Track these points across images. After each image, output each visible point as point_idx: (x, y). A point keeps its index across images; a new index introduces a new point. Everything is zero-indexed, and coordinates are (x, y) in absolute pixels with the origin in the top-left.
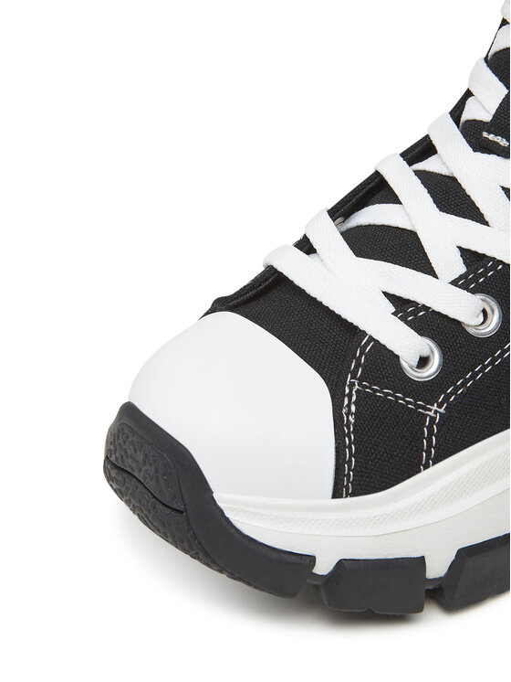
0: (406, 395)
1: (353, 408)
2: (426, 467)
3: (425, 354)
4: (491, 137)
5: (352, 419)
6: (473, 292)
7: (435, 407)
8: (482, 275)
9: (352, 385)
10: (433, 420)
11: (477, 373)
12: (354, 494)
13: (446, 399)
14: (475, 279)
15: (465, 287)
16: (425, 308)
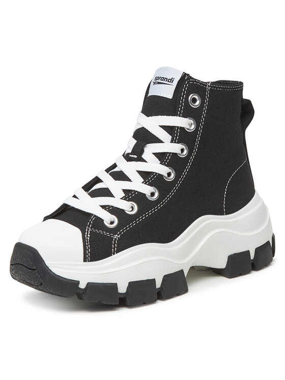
0: (106, 232)
1: (89, 236)
2: (114, 254)
3: (112, 220)
4: (132, 156)
5: (88, 238)
6: (128, 201)
7: (117, 235)
8: (130, 196)
9: (88, 229)
10: (115, 239)
11: (131, 226)
12: (90, 261)
13: (120, 233)
14: (128, 197)
15: (125, 199)
16: (112, 207)
